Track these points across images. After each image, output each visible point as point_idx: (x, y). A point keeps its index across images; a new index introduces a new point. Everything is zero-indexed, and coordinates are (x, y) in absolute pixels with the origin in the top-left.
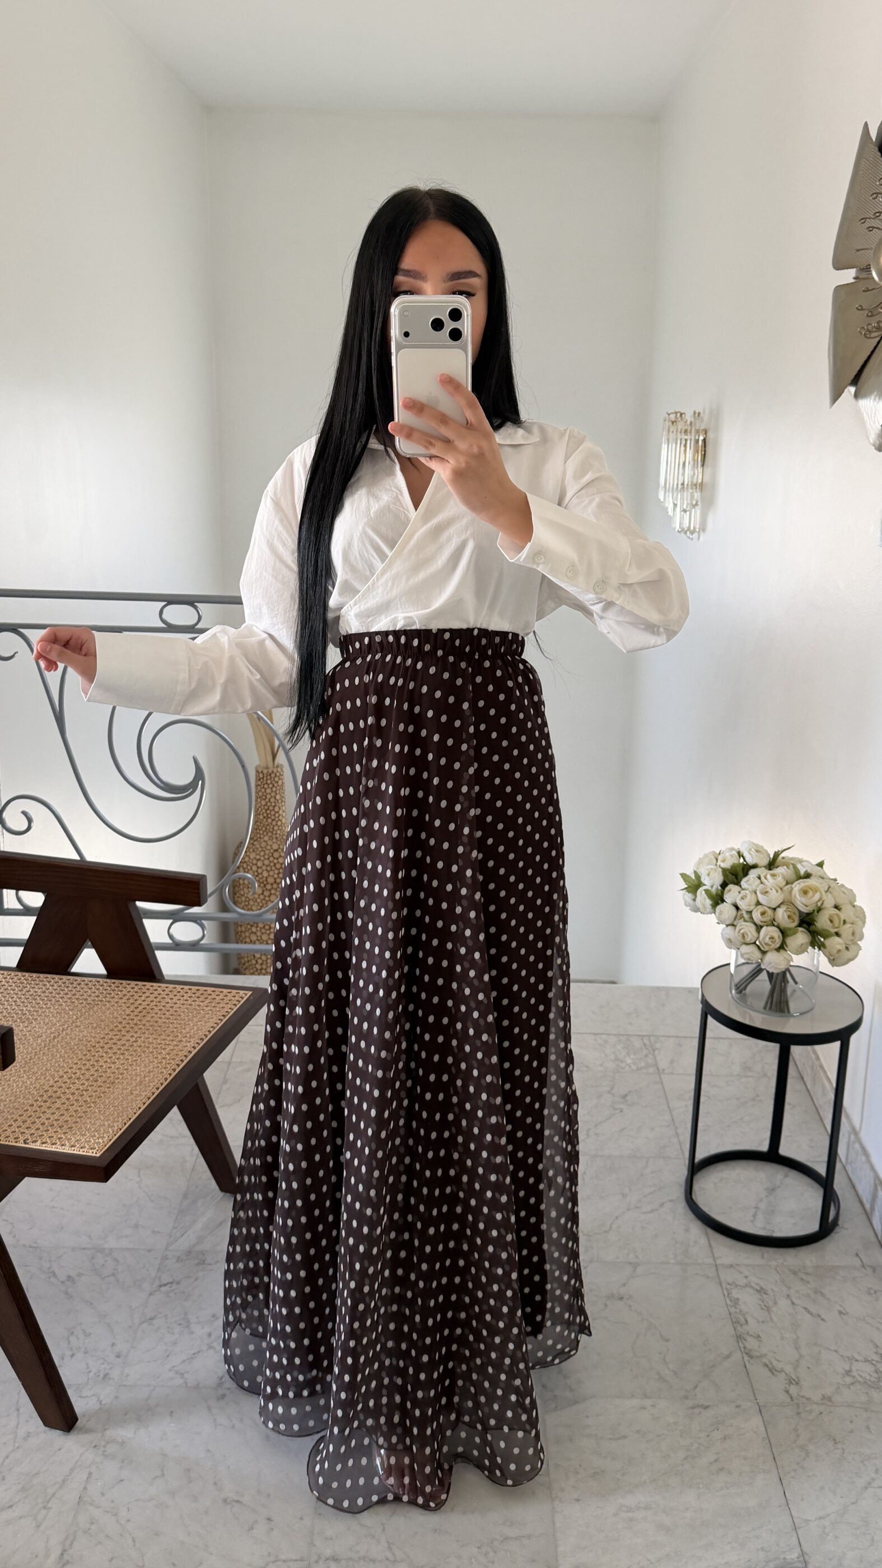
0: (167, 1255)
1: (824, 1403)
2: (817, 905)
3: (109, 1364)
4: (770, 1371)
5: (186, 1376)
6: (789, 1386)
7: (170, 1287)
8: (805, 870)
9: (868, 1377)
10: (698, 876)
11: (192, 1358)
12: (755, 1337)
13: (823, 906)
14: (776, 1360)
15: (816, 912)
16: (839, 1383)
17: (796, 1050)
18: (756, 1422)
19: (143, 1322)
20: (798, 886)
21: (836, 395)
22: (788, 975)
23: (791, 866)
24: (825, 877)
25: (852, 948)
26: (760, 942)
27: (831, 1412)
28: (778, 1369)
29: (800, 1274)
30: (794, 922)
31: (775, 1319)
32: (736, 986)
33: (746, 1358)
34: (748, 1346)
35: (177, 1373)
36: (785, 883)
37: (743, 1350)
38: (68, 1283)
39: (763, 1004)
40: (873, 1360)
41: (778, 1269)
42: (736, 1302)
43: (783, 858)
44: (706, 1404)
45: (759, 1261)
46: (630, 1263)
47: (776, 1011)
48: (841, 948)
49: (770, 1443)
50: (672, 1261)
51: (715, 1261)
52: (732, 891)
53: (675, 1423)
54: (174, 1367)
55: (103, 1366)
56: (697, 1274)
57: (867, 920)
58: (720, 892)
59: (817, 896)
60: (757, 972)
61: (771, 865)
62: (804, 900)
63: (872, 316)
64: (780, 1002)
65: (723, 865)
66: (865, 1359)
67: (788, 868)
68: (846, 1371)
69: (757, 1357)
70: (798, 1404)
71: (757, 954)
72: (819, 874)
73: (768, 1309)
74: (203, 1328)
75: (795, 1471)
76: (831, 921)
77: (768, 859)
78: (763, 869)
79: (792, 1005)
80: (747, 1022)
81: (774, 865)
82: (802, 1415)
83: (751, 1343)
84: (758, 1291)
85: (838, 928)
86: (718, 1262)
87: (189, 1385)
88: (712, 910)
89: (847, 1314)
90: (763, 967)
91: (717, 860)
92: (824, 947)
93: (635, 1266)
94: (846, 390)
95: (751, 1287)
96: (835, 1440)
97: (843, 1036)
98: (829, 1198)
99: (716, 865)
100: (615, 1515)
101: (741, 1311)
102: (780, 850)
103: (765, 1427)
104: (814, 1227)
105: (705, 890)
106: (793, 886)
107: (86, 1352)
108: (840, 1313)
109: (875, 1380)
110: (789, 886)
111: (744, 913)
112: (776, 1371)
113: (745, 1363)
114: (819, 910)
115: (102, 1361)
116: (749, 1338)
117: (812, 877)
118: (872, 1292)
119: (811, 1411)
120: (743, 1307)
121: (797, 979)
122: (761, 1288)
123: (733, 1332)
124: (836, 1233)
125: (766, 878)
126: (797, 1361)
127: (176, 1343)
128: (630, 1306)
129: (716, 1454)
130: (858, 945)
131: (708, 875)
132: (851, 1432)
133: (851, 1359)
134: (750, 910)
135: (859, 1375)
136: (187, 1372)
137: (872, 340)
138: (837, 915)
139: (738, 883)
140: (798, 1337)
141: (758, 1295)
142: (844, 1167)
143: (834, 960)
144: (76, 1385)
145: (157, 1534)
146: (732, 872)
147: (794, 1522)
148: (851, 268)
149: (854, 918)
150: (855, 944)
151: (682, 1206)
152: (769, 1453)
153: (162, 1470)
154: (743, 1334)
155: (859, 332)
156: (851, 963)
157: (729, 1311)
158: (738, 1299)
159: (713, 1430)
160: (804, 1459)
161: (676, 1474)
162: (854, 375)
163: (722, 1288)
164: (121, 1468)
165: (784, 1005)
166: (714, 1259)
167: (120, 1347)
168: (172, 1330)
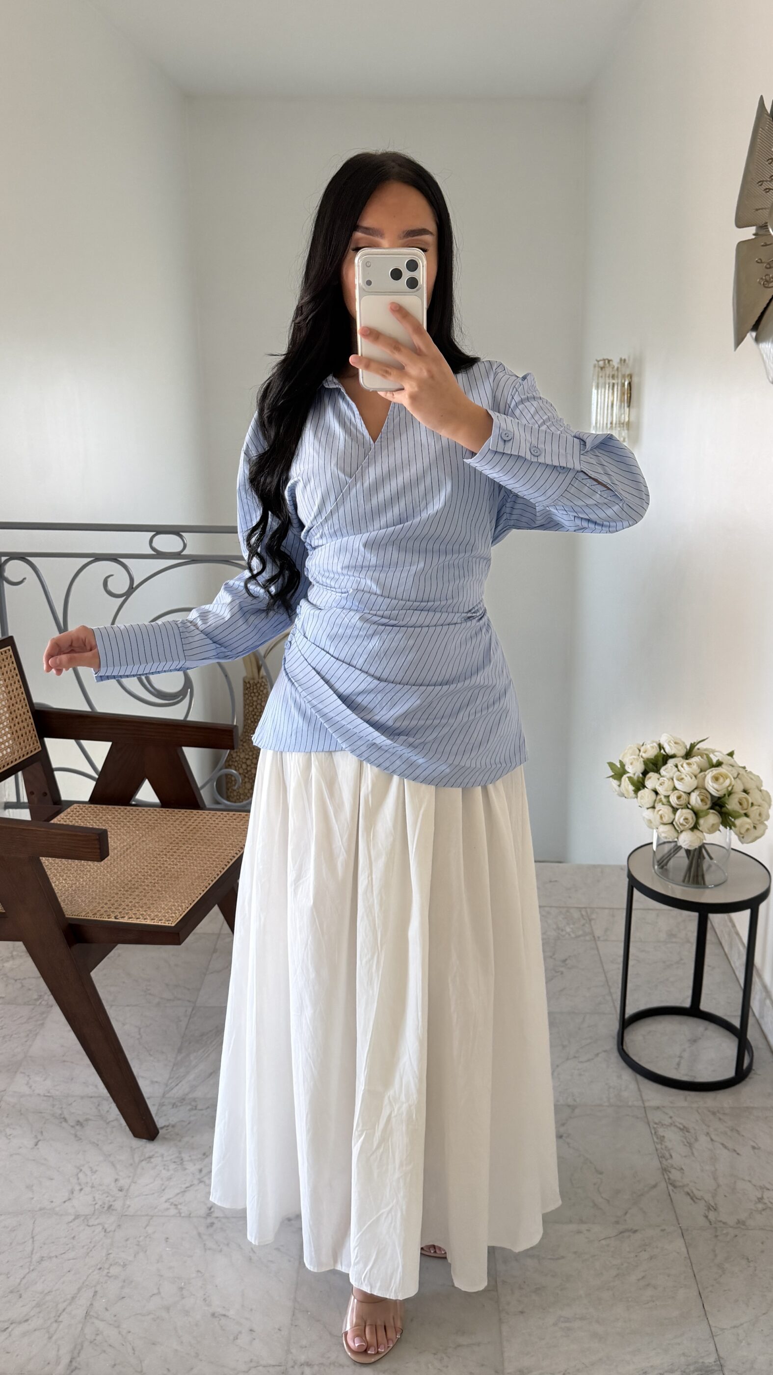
0: (163, 1102)
1: (736, 1228)
2: (728, 790)
3: (113, 1197)
4: (692, 1199)
5: (179, 1207)
6: (708, 1211)
7: (167, 1130)
8: (717, 759)
10: (623, 765)
11: (185, 1191)
12: (679, 1170)
13: (732, 791)
14: (697, 1189)
15: (727, 796)
16: (752, 1209)
17: (713, 918)
18: (679, 1244)
19: (143, 1160)
20: (710, 774)
21: (739, 340)
22: (704, 851)
23: (705, 756)
24: (734, 764)
25: (760, 828)
26: (676, 823)
27: (745, 1235)
28: (698, 1197)
29: (718, 1114)
30: (706, 804)
31: (696, 1153)
32: (658, 862)
33: (670, 1188)
34: (671, 1176)
35: (172, 1204)
36: (699, 771)
37: (667, 1181)
38: (78, 1127)
39: (682, 878)
41: (699, 1110)
42: (662, 1139)
43: (698, 749)
44: (635, 1228)
45: (682, 1103)
46: (569, 1106)
47: (693, 883)
48: (749, 827)
49: (691, 1262)
50: (606, 1104)
51: (644, 1104)
52: (652, 778)
53: (608, 1245)
54: (169, 1199)
55: (108, 1199)
56: (628, 1115)
58: (641, 780)
59: (727, 782)
60: (677, 849)
61: (688, 755)
62: (715, 786)
63: (770, 268)
64: (697, 876)
65: (644, 755)
67: (702, 757)
68: (758, 1199)
69: (680, 1186)
70: (716, 1228)
71: (675, 834)
72: (729, 762)
73: (690, 1145)
74: (195, 1165)
75: (713, 1286)
76: (741, 804)
77: (685, 750)
78: (681, 759)
79: (708, 878)
80: (670, 894)
81: (690, 755)
82: (720, 1238)
83: (675, 1175)
84: (681, 1129)
85: (746, 809)
86: (647, 1104)
87: (182, 1215)
88: (634, 795)
89: (759, 1148)
90: (679, 844)
91: (640, 751)
92: (735, 826)
93: (573, 1108)
94: (748, 335)
95: (676, 1126)
96: (748, 1259)
97: (753, 905)
98: (744, 1047)
99: (639, 755)
100: (555, 1324)
101: (666, 1147)
102: (695, 741)
103: (687, 1248)
105: (628, 777)
106: (706, 773)
107: (92, 1187)
108: (754, 1148)
110: (702, 774)
111: (662, 797)
113: (669, 1193)
114: (730, 794)
115: (105, 1195)
116: (673, 1171)
117: (723, 766)
119: (727, 1234)
120: (668, 1143)
121: (712, 856)
122: (684, 1127)
123: (660, 1166)
124: (750, 1078)
125: (682, 766)
126: (715, 1190)
127: (171, 1178)
128: (568, 1144)
129: (643, 1271)
130: (765, 824)
131: (631, 764)
132: (762, 1252)
133: (763, 1188)
134: (668, 795)
135: (769, 1202)
136: (181, 1204)
137: (770, 289)
138: (745, 798)
139: (657, 771)
140: (716, 1170)
141: (681, 1133)
142: (757, 1021)
143: (743, 837)
144: (84, 1215)
145: (154, 1344)
146: (653, 761)
147: (711, 1330)
148: (751, 226)
149: (760, 801)
150: (762, 823)
151: (615, 1056)
152: (690, 1271)
153: (158, 1289)
154: (667, 1166)
155: (760, 283)
156: (758, 840)
157: (656, 1147)
158: (664, 1137)
159: (641, 1251)
160: (721, 1276)
161: (608, 1289)
162: (753, 322)
163: (650, 1127)
164: (122, 1287)
165: (700, 878)
166: (643, 1101)
167: (122, 1182)
168: (168, 1166)
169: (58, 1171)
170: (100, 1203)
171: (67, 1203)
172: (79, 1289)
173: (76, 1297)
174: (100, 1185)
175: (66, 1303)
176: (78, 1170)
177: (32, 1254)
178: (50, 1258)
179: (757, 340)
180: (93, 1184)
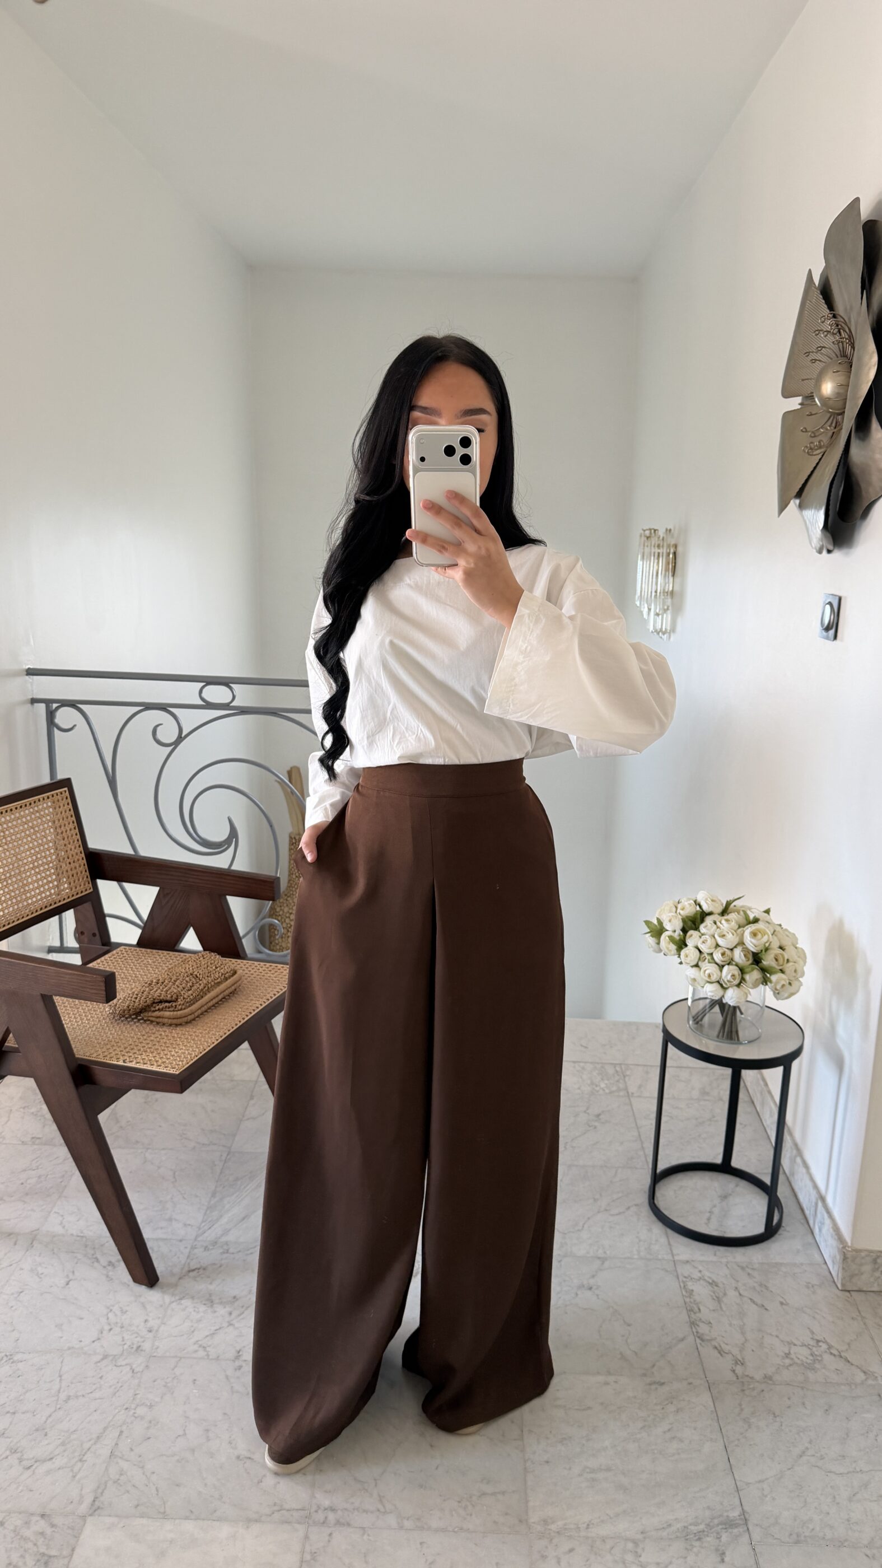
0: (196, 1245)
1: (765, 1382)
2: (765, 945)
3: (142, 1337)
4: (720, 1353)
5: (208, 1349)
6: (736, 1366)
7: (198, 1272)
8: (754, 916)
9: (804, 1359)
10: (660, 923)
11: (213, 1334)
12: (707, 1324)
13: (770, 947)
14: (724, 1342)
15: (764, 951)
16: (779, 1364)
17: (747, 1075)
18: (706, 1398)
19: (173, 1302)
20: (748, 930)
21: (783, 506)
22: (739, 1008)
23: (742, 913)
24: (770, 921)
25: (795, 984)
26: (723, 980)
27: (771, 1390)
29: (747, 1269)
30: (749, 960)
31: (724, 1309)
32: (693, 1017)
33: (698, 1340)
34: (700, 1331)
35: (200, 1346)
36: (737, 927)
37: (695, 1334)
38: (109, 1268)
39: (716, 1034)
40: (809, 1345)
41: (728, 1266)
42: (691, 1293)
43: (735, 906)
44: (662, 1381)
45: (714, 1259)
46: (599, 1258)
47: (727, 1039)
48: (785, 983)
49: (717, 1415)
50: (636, 1257)
51: (673, 1258)
52: (692, 936)
53: (635, 1397)
54: (197, 1341)
55: (138, 1339)
56: (657, 1268)
57: (807, 960)
58: (681, 937)
59: (765, 939)
61: (725, 910)
62: (753, 940)
63: (815, 436)
64: (731, 1032)
65: (682, 913)
66: (802, 1343)
67: (739, 913)
68: (785, 1354)
69: (708, 1340)
70: (743, 1382)
72: (766, 919)
73: (719, 1300)
74: (225, 1307)
75: (739, 1440)
76: (776, 960)
77: (723, 907)
78: (718, 915)
79: (742, 1034)
80: (703, 1049)
81: (726, 912)
82: (747, 1392)
83: (703, 1329)
84: (710, 1284)
85: (782, 965)
86: (676, 1258)
87: (211, 1357)
88: (675, 953)
89: (787, 1304)
91: (676, 909)
92: (771, 982)
93: (603, 1260)
94: (792, 501)
95: (705, 1280)
96: (774, 1414)
97: (786, 1062)
98: (774, 1204)
99: (677, 913)
100: (580, 1475)
101: (695, 1301)
102: (732, 899)
103: (713, 1401)
104: (760, 1229)
105: (667, 935)
106: (744, 929)
107: (122, 1327)
108: (782, 1303)
109: (811, 1362)
110: (741, 929)
111: (706, 955)
112: (724, 1352)
113: (697, 1346)
114: (767, 949)
115: (136, 1335)
116: (701, 1324)
117: (760, 922)
118: (810, 1285)
119: (754, 1389)
120: (697, 1298)
121: (746, 1014)
122: (713, 1281)
123: (688, 1320)
124: (779, 1235)
125: (721, 924)
126: (743, 1344)
127: (200, 1321)
128: (597, 1295)
129: (671, 1424)
130: (800, 981)
131: (669, 921)
132: (789, 1407)
133: (791, 1344)
134: (711, 952)
135: (797, 1357)
136: (208, 1346)
137: (815, 456)
138: (781, 954)
139: (696, 928)
140: (744, 1324)
141: (710, 1287)
142: (788, 1178)
143: (778, 993)
144: (112, 1355)
145: (177, 1485)
146: (690, 918)
147: (736, 1483)
148: (797, 396)
149: (796, 958)
150: (797, 979)
151: (646, 1210)
152: (716, 1424)
153: (184, 1430)
154: (696, 1320)
155: (804, 451)
156: (793, 997)
157: (685, 1301)
158: (692, 1290)
159: (667, 1404)
160: (747, 1430)
161: (634, 1441)
162: (797, 490)
163: (679, 1283)
164: (148, 1428)
165: (734, 1034)
166: (673, 1255)
167: (151, 1323)
168: (198, 1308)
169: (88, 1311)
170: (129, 1343)
171: (95, 1342)
172: (105, 1429)
173: (101, 1436)
174: (130, 1325)
175: (91, 1443)
176: (109, 1310)
177: (59, 1391)
178: (77, 1397)
179: (801, 507)
180: (122, 1324)
